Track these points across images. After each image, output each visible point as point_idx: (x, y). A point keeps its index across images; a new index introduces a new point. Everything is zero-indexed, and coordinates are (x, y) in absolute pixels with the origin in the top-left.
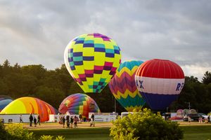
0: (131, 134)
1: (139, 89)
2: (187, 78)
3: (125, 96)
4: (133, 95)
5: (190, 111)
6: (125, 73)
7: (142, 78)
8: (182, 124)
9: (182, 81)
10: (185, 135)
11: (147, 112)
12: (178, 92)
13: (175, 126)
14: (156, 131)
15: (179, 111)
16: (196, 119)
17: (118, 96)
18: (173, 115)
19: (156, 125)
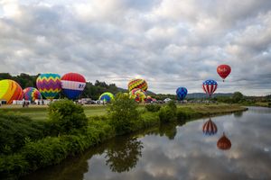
0: (58, 111)
2: (87, 83)
3: (48, 92)
5: (88, 99)
9: (84, 84)
10: (85, 111)
12: (82, 90)
14: (70, 109)
16: (93, 103)
19: (71, 106)
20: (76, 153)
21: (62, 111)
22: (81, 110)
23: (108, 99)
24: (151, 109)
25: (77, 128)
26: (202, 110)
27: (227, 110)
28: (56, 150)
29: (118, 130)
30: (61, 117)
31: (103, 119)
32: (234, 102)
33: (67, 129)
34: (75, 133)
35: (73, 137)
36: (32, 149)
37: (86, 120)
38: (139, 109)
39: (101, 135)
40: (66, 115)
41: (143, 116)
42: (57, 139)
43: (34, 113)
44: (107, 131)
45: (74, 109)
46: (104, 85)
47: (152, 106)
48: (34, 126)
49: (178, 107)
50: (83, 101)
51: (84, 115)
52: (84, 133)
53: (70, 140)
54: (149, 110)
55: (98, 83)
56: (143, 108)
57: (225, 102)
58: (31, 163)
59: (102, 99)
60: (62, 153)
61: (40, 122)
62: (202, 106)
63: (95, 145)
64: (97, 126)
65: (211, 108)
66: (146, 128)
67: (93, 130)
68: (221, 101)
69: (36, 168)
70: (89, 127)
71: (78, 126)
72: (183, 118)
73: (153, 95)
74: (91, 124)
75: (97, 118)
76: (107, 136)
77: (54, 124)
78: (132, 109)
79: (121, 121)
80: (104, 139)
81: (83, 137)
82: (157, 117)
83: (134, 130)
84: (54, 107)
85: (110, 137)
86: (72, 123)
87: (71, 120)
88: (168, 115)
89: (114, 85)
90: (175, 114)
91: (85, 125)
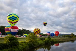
1: (10, 31)
2: (19, 29)
5: (19, 35)
9: (18, 30)
12: (17, 32)
14: (13, 39)
17: (6, 32)
21: (10, 39)
22: (17, 39)
24: (42, 39)
25: (15, 46)
26: (60, 40)
27: (69, 40)
29: (30, 47)
31: (25, 42)
32: (71, 37)
34: (14, 48)
35: (13, 49)
37: (19, 43)
38: (38, 39)
39: (24, 48)
40: (11, 41)
41: (39, 42)
44: (26, 47)
46: (25, 30)
47: (42, 38)
49: (51, 38)
50: (17, 36)
51: (18, 41)
52: (17, 48)
54: (41, 40)
55: (23, 30)
57: (68, 37)
59: (24, 35)
62: (60, 38)
64: (22, 45)
65: (63, 39)
66: (40, 46)
67: (21, 47)
68: (67, 37)
70: (19, 45)
72: (53, 43)
73: (42, 35)
75: (22, 42)
76: (26, 49)
77: (7, 44)
78: (35, 39)
79: (31, 43)
80: (25, 50)
81: (17, 49)
82: (44, 42)
83: (36, 47)
84: (7, 38)
85: (27, 49)
86: (13, 44)
87: (13, 43)
88: (48, 41)
89: (29, 30)
90: (50, 41)
91: (18, 45)
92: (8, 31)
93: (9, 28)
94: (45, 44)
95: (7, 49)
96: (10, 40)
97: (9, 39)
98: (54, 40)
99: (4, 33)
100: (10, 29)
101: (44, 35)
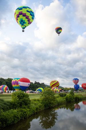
0: (16, 96)
1: (19, 85)
2: (31, 83)
4: (17, 86)
5: (31, 91)
6: (16, 80)
7: (20, 82)
8: (29, 94)
9: (30, 83)
10: (29, 96)
11: (21, 91)
12: (29, 86)
13: (27, 94)
14: (22, 96)
15: (28, 90)
16: (32, 92)
17: (13, 86)
18: (27, 91)
19: (23, 94)
20: (24, 118)
21: (19, 96)
22: (27, 96)
23: (40, 90)
24: (62, 95)
25: (25, 105)
28: (15, 116)
29: (45, 106)
30: (18, 100)
31: (38, 100)
33: (21, 105)
34: (24, 108)
35: (23, 109)
36: (3, 115)
37: (30, 101)
38: (56, 95)
39: (37, 109)
40: (20, 99)
41: (57, 99)
42: (15, 111)
43: (5, 97)
44: (40, 107)
45: (24, 96)
46: (38, 83)
48: (5, 104)
49: (75, 94)
50: (28, 92)
51: (29, 99)
52: (29, 107)
53: (22, 111)
55: (36, 83)
56: (58, 95)
58: (2, 123)
59: (37, 91)
60: (18, 118)
61: (8, 102)
63: (34, 114)
64: (35, 104)
66: (59, 105)
67: (33, 106)
69: (5, 125)
71: (26, 104)
72: (78, 100)
73: (62, 89)
74: (32, 103)
75: (35, 100)
76: (40, 109)
77: (15, 103)
78: (52, 95)
79: (47, 101)
80: (39, 111)
81: (28, 110)
82: (65, 99)
83: (53, 106)
84: (15, 94)
85: (42, 110)
86: (23, 103)
87: (23, 101)
88: (70, 98)
89: (43, 83)
90: (74, 98)
91: (29, 103)
92: (16, 85)
93: (17, 80)
94: (66, 102)
95: (16, 109)
96: (18, 98)
97: (17, 96)
98: (79, 97)
99: (11, 88)
100: (19, 82)
101: (64, 89)
